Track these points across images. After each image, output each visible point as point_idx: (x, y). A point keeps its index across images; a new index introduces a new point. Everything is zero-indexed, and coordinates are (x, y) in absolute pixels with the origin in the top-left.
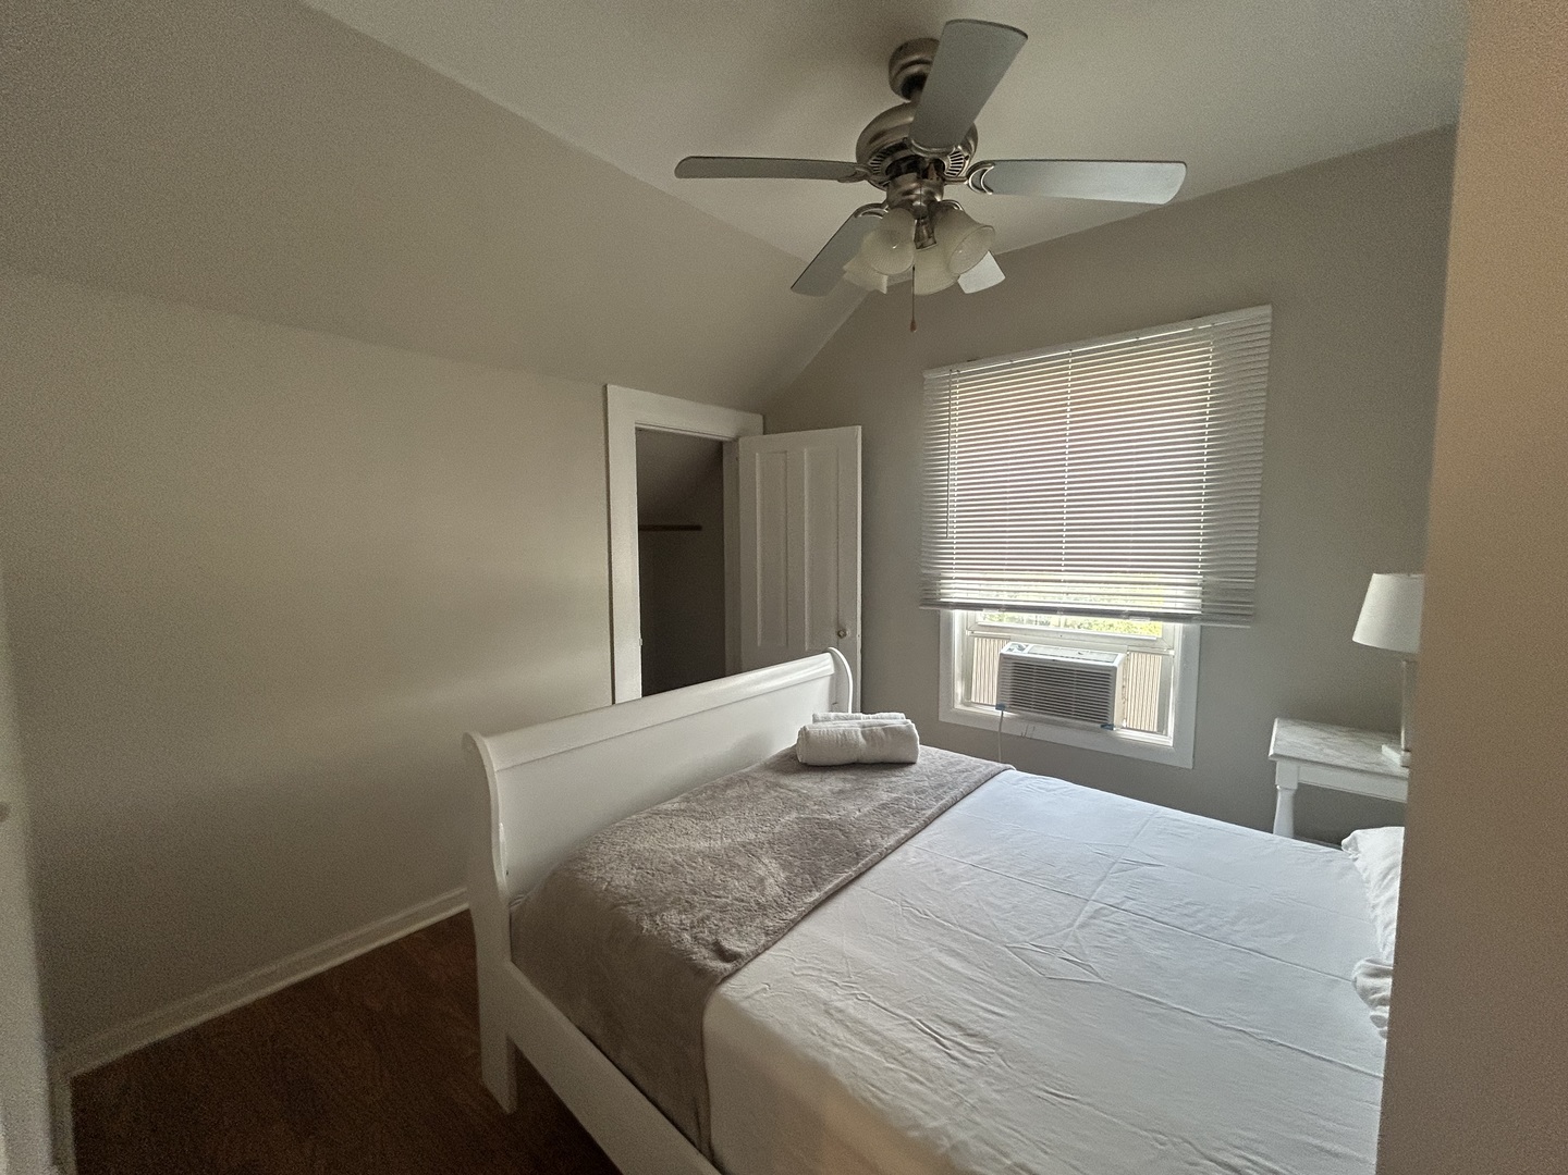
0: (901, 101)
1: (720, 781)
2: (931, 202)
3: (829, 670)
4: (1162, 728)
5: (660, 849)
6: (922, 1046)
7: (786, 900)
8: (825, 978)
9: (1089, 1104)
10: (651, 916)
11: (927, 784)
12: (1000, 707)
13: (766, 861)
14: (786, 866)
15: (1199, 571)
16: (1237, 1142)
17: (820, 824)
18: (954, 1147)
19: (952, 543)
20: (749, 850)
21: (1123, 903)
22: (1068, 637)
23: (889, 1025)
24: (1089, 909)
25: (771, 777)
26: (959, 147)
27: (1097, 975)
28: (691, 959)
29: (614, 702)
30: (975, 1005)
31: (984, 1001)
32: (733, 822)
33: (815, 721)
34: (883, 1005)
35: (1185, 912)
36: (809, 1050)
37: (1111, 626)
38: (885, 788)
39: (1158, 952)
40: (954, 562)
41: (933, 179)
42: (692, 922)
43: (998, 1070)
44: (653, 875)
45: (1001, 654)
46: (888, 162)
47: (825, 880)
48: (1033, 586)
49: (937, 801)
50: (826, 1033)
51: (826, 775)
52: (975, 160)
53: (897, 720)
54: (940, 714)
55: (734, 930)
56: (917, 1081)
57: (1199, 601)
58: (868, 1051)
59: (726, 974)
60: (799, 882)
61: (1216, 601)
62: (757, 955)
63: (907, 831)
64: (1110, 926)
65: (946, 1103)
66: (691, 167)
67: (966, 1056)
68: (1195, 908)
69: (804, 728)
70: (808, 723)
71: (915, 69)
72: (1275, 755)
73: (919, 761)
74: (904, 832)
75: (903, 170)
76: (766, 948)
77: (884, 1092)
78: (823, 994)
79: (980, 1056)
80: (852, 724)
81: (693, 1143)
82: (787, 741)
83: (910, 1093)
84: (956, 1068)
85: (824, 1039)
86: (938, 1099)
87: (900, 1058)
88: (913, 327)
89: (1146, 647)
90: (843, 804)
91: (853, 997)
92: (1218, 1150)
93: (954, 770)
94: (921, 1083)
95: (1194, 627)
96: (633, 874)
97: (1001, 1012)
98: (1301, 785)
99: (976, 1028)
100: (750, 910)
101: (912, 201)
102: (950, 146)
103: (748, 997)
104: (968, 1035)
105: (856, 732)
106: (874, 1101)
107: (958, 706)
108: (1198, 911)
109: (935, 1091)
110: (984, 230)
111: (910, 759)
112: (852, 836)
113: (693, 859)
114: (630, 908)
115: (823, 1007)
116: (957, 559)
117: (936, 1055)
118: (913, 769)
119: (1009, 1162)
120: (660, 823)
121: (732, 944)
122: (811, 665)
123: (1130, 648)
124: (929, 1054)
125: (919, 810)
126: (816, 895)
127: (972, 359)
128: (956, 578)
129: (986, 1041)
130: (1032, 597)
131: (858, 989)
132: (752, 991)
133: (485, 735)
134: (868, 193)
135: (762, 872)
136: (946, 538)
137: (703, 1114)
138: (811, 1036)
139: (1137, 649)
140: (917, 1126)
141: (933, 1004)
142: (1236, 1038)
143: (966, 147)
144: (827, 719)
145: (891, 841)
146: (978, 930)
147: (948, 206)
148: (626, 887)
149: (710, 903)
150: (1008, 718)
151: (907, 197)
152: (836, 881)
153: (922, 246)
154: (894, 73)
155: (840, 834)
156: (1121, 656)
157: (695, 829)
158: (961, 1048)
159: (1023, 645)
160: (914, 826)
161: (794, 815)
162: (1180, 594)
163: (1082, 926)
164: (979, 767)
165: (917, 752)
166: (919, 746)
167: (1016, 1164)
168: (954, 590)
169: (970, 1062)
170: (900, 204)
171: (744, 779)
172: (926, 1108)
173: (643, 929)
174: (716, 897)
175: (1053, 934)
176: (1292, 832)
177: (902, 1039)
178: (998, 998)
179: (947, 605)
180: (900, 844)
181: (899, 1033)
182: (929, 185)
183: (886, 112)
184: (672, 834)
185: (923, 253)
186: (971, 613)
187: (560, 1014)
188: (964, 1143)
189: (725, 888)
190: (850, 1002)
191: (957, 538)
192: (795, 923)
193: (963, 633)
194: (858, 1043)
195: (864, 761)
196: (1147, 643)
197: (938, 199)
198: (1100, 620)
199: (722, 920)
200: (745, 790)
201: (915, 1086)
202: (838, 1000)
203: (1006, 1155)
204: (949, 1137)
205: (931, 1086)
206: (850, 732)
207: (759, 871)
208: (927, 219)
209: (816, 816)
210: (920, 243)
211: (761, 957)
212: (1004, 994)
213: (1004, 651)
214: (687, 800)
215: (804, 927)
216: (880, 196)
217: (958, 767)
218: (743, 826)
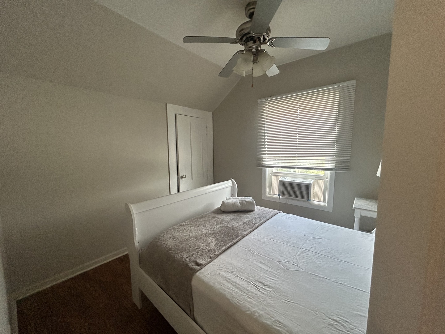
0: (248, 20)
1: (199, 216)
2: (257, 50)
3: (230, 185)
4: (324, 201)
5: (181, 235)
6: (252, 288)
7: (216, 249)
8: (226, 271)
9: (297, 304)
10: (178, 254)
11: (257, 217)
12: (279, 195)
13: (211, 238)
14: (217, 240)
15: (335, 156)
16: (337, 313)
17: (227, 228)
18: (259, 316)
19: (266, 149)
20: (206, 235)
21: (310, 249)
22: (298, 175)
23: (243, 283)
24: (301, 251)
25: (214, 215)
26: (265, 33)
27: (301, 268)
28: (189, 265)
29: (170, 194)
30: (267, 277)
31: (270, 276)
32: (202, 227)
33: (226, 199)
34: (242, 278)
35: (328, 251)
36: (220, 290)
37: (313, 172)
38: (246, 218)
39: (319, 262)
40: (266, 154)
41: (258, 43)
42: (189, 255)
43: (273, 295)
44: (179, 243)
45: (279, 180)
46: (245, 38)
47: (227, 243)
48: (291, 161)
49: (260, 221)
50: (225, 285)
51: (229, 214)
52: (270, 38)
53: (249, 199)
54: (262, 197)
55: (201, 257)
56: (250, 298)
57: (335, 165)
58: (237, 290)
59: (198, 270)
60: (220, 244)
61: (341, 165)
62: (207, 264)
63: (251, 230)
64: (306, 255)
65: (258, 304)
66: (188, 39)
67: (264, 291)
68: (330, 250)
69: (223, 201)
70: (224, 200)
71: (252, 10)
72: (355, 208)
73: (255, 210)
74: (250, 230)
75: (249, 40)
76: (210, 262)
77: (240, 301)
78: (225, 275)
79: (267, 291)
80: (237, 200)
81: (189, 316)
82: (218, 205)
83: (248, 301)
84: (261, 294)
85: (225, 287)
86: (255, 303)
87: (245, 292)
88: (252, 86)
89: (320, 178)
90: (233, 222)
91: (233, 275)
92: (332, 316)
93: (265, 213)
94: (251, 299)
95: (333, 172)
96: (173, 242)
97: (274, 279)
98: (361, 216)
99: (267, 284)
100: (206, 252)
101: (252, 49)
102: (262, 33)
103: (204, 276)
104: (265, 285)
105: (238, 202)
106: (237, 303)
107: (268, 195)
108: (331, 251)
109: (255, 301)
110: (272, 58)
111: (253, 210)
112: (235, 231)
113: (190, 238)
114: (172, 252)
115: (225, 278)
116: (267, 153)
117: (256, 291)
118: (254, 212)
119: (274, 320)
120: (181, 228)
121: (200, 261)
122: (226, 184)
123: (316, 178)
124: (254, 291)
125: (255, 224)
126: (225, 248)
127: (271, 96)
128: (267, 159)
129: (270, 287)
130: (290, 164)
131: (235, 273)
132: (204, 275)
133: (131, 204)
134: (240, 47)
135: (210, 241)
136: (264, 147)
137: (191, 307)
138: (221, 286)
139: (317, 178)
140: (249, 310)
141: (256, 277)
142: (340, 285)
143: (267, 34)
144: (230, 199)
145: (246, 232)
146: (269, 257)
147: (262, 51)
148: (171, 246)
149: (195, 250)
150: (281, 198)
151: (250, 48)
152: (230, 244)
153: (255, 63)
154: (246, 12)
155: (232, 231)
156: (313, 180)
157: (191, 229)
158: (262, 289)
159: (285, 177)
160: (253, 228)
161: (220, 225)
162: (329, 163)
163: (299, 255)
164: (272, 212)
165: (255, 208)
166: (255, 206)
167: (276, 320)
168: (266, 162)
169: (265, 293)
170: (249, 50)
171: (206, 216)
172: (251, 305)
173: (175, 257)
174: (197, 248)
175: (290, 258)
176: (359, 229)
177: (246, 287)
178: (274, 275)
179: (264, 166)
180: (249, 233)
181: (246, 286)
182: (257, 45)
183: (244, 23)
184: (185, 231)
185: (255, 65)
186: (271, 169)
187: (153, 281)
188: (262, 314)
189: (199, 246)
190: (232, 277)
191: (267, 147)
192: (218, 256)
193: (269, 174)
194: (234, 288)
195: (240, 210)
196: (320, 177)
197: (259, 49)
198: (310, 170)
199: (197, 255)
200: (206, 219)
201: (249, 299)
202: (229, 276)
203: (273, 317)
204: (258, 313)
205: (254, 299)
206: (236, 202)
207: (209, 241)
208: (256, 55)
209: (226, 226)
210: (255, 62)
211: (208, 265)
212: (276, 274)
213: (280, 179)
214: (190, 222)
215: (221, 256)
216: (243, 48)
217: (267, 212)
218: (205, 228)
